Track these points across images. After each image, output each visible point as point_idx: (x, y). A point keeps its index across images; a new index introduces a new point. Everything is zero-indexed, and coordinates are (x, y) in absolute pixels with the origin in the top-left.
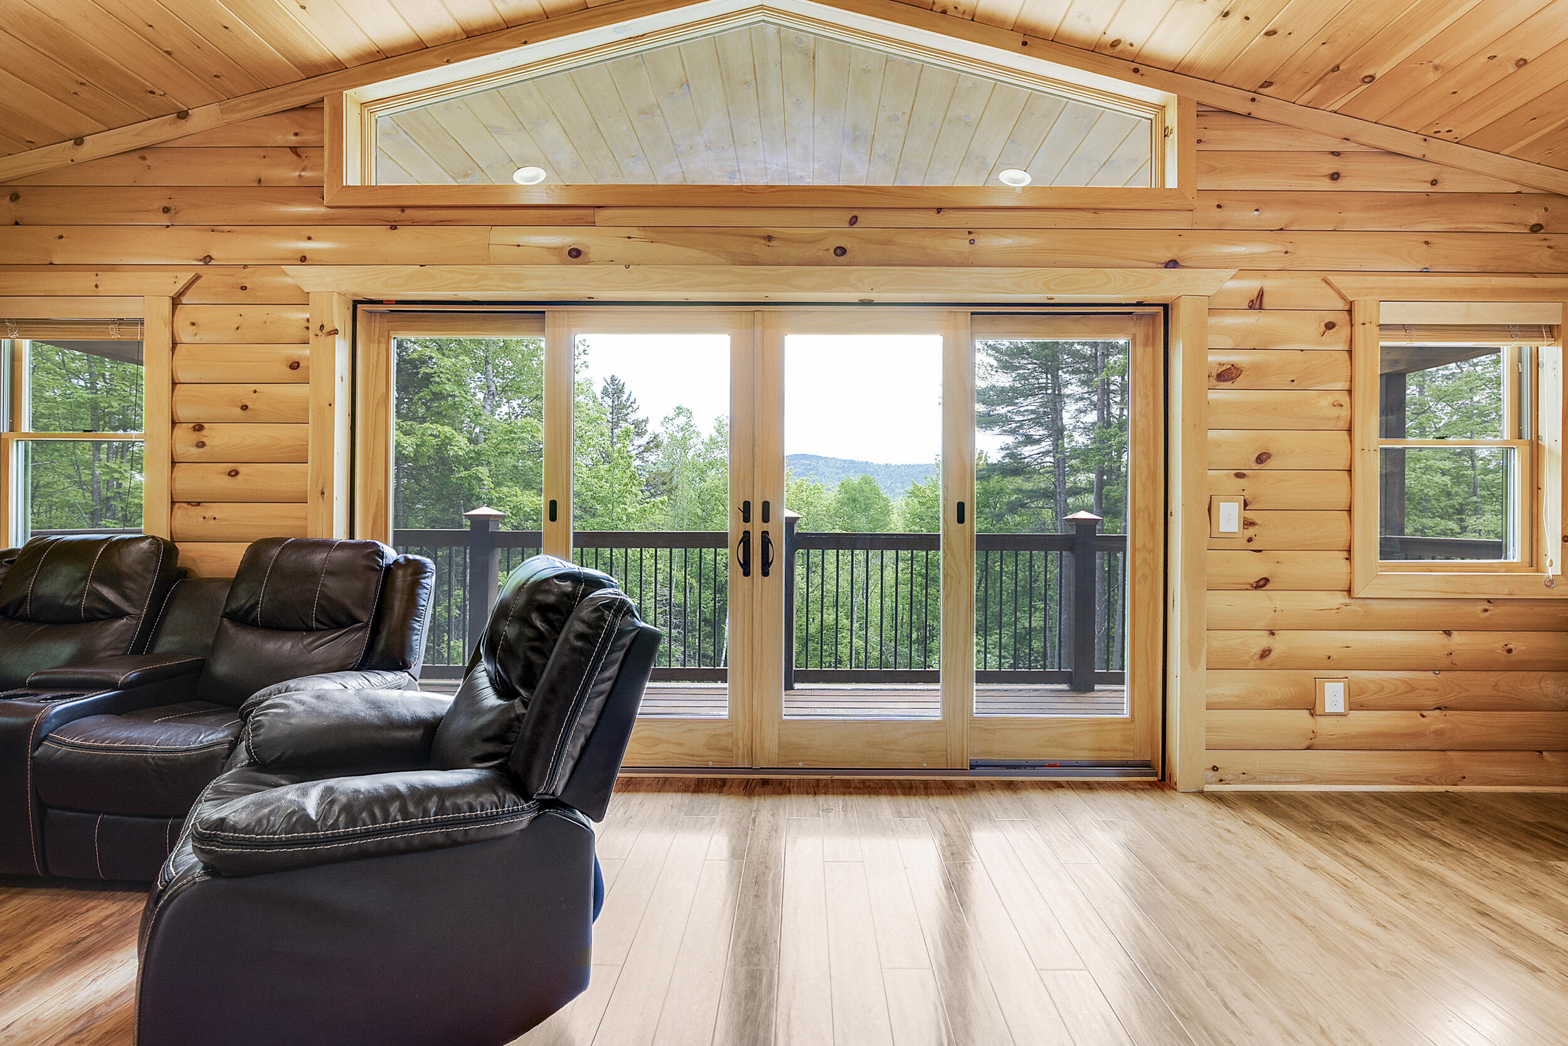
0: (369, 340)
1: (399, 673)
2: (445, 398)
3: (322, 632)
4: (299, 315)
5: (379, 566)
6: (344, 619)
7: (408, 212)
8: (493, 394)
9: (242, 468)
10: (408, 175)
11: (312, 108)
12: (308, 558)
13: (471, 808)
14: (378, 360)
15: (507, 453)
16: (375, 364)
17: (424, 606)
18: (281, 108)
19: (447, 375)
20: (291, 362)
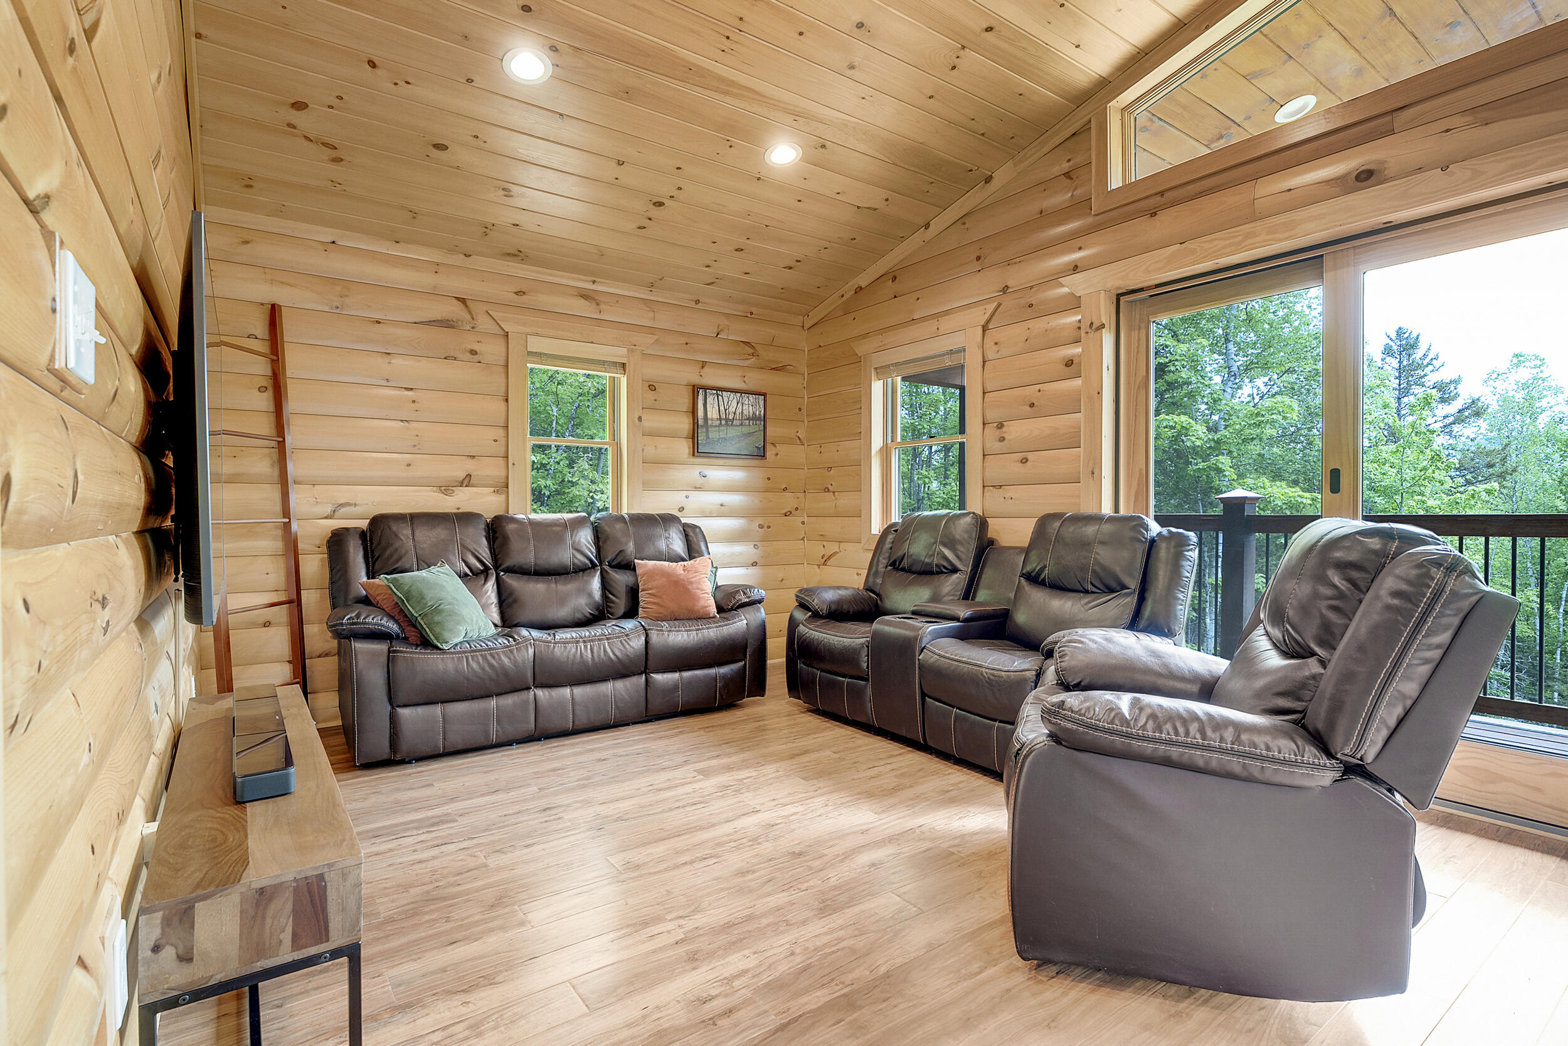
0: (1130, 329)
1: (1164, 638)
2: (1181, 386)
3: (1096, 595)
4: (1073, 318)
5: (1144, 538)
6: (1114, 585)
7: (1166, 195)
8: (1235, 375)
9: (1030, 456)
10: (1160, 161)
11: (1080, 133)
12: (1083, 529)
13: (1268, 748)
14: (1139, 345)
15: (1253, 439)
16: (1136, 350)
17: (1188, 577)
18: (1057, 143)
19: (1183, 362)
20: (1066, 360)
